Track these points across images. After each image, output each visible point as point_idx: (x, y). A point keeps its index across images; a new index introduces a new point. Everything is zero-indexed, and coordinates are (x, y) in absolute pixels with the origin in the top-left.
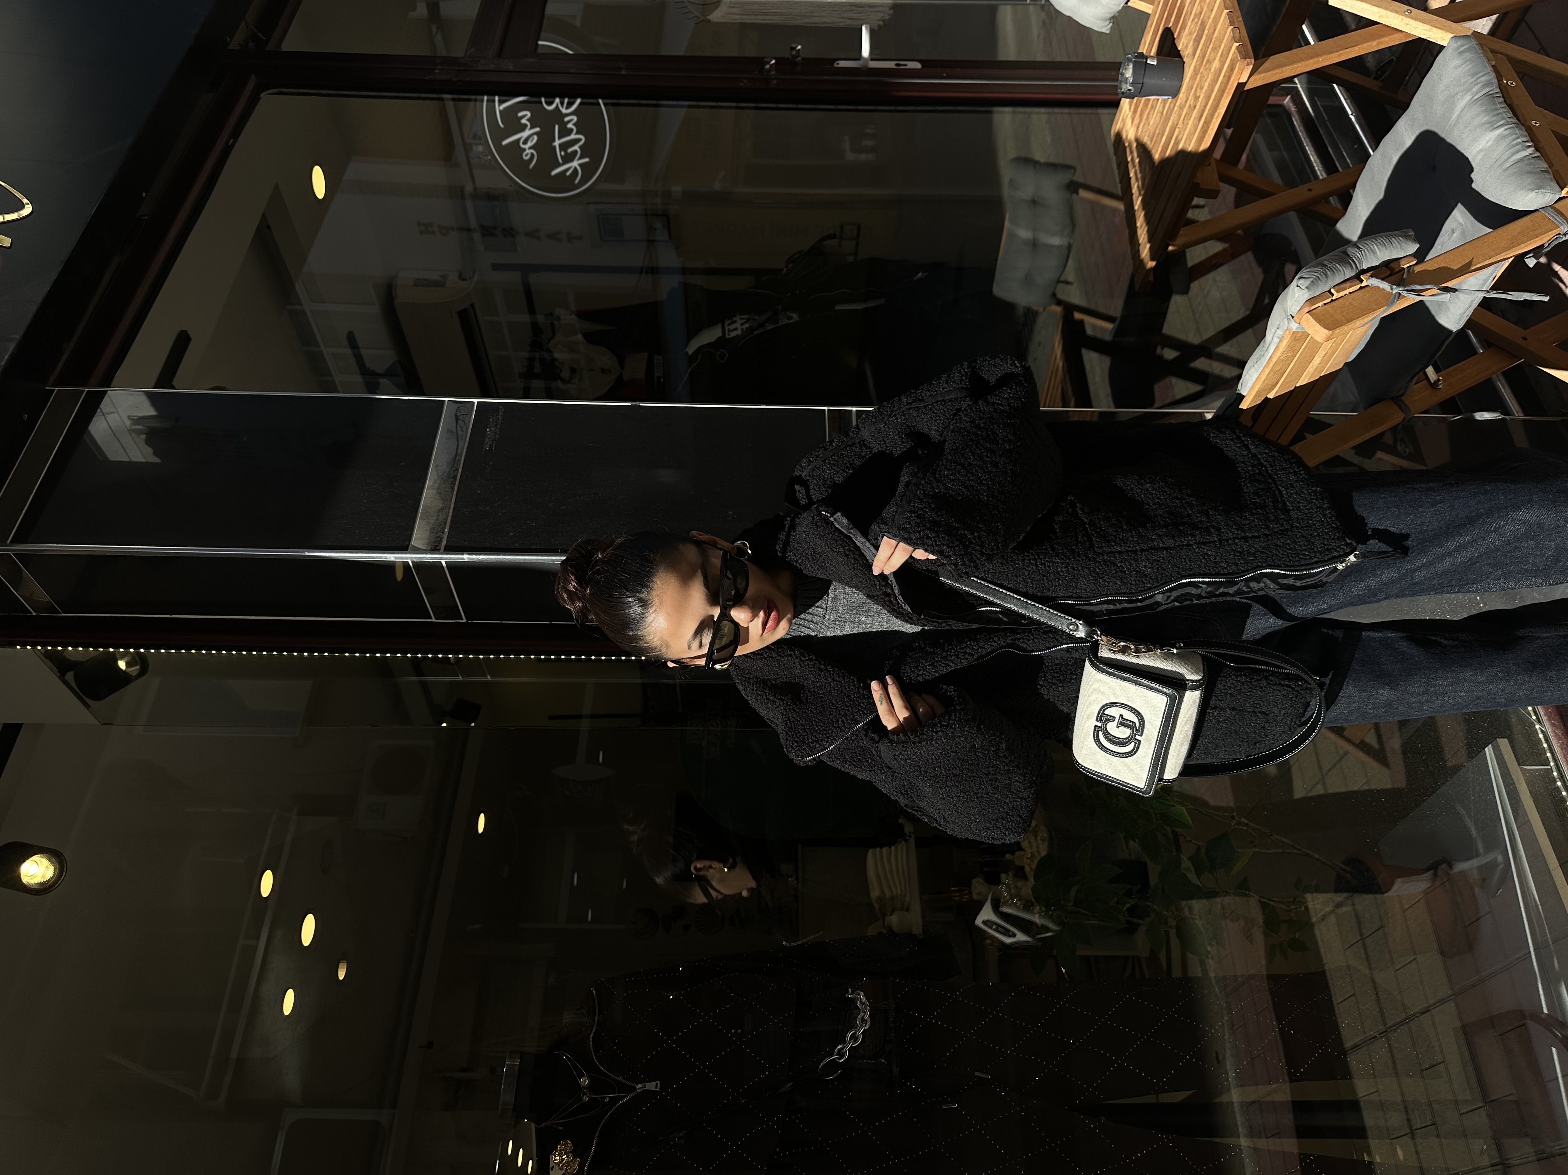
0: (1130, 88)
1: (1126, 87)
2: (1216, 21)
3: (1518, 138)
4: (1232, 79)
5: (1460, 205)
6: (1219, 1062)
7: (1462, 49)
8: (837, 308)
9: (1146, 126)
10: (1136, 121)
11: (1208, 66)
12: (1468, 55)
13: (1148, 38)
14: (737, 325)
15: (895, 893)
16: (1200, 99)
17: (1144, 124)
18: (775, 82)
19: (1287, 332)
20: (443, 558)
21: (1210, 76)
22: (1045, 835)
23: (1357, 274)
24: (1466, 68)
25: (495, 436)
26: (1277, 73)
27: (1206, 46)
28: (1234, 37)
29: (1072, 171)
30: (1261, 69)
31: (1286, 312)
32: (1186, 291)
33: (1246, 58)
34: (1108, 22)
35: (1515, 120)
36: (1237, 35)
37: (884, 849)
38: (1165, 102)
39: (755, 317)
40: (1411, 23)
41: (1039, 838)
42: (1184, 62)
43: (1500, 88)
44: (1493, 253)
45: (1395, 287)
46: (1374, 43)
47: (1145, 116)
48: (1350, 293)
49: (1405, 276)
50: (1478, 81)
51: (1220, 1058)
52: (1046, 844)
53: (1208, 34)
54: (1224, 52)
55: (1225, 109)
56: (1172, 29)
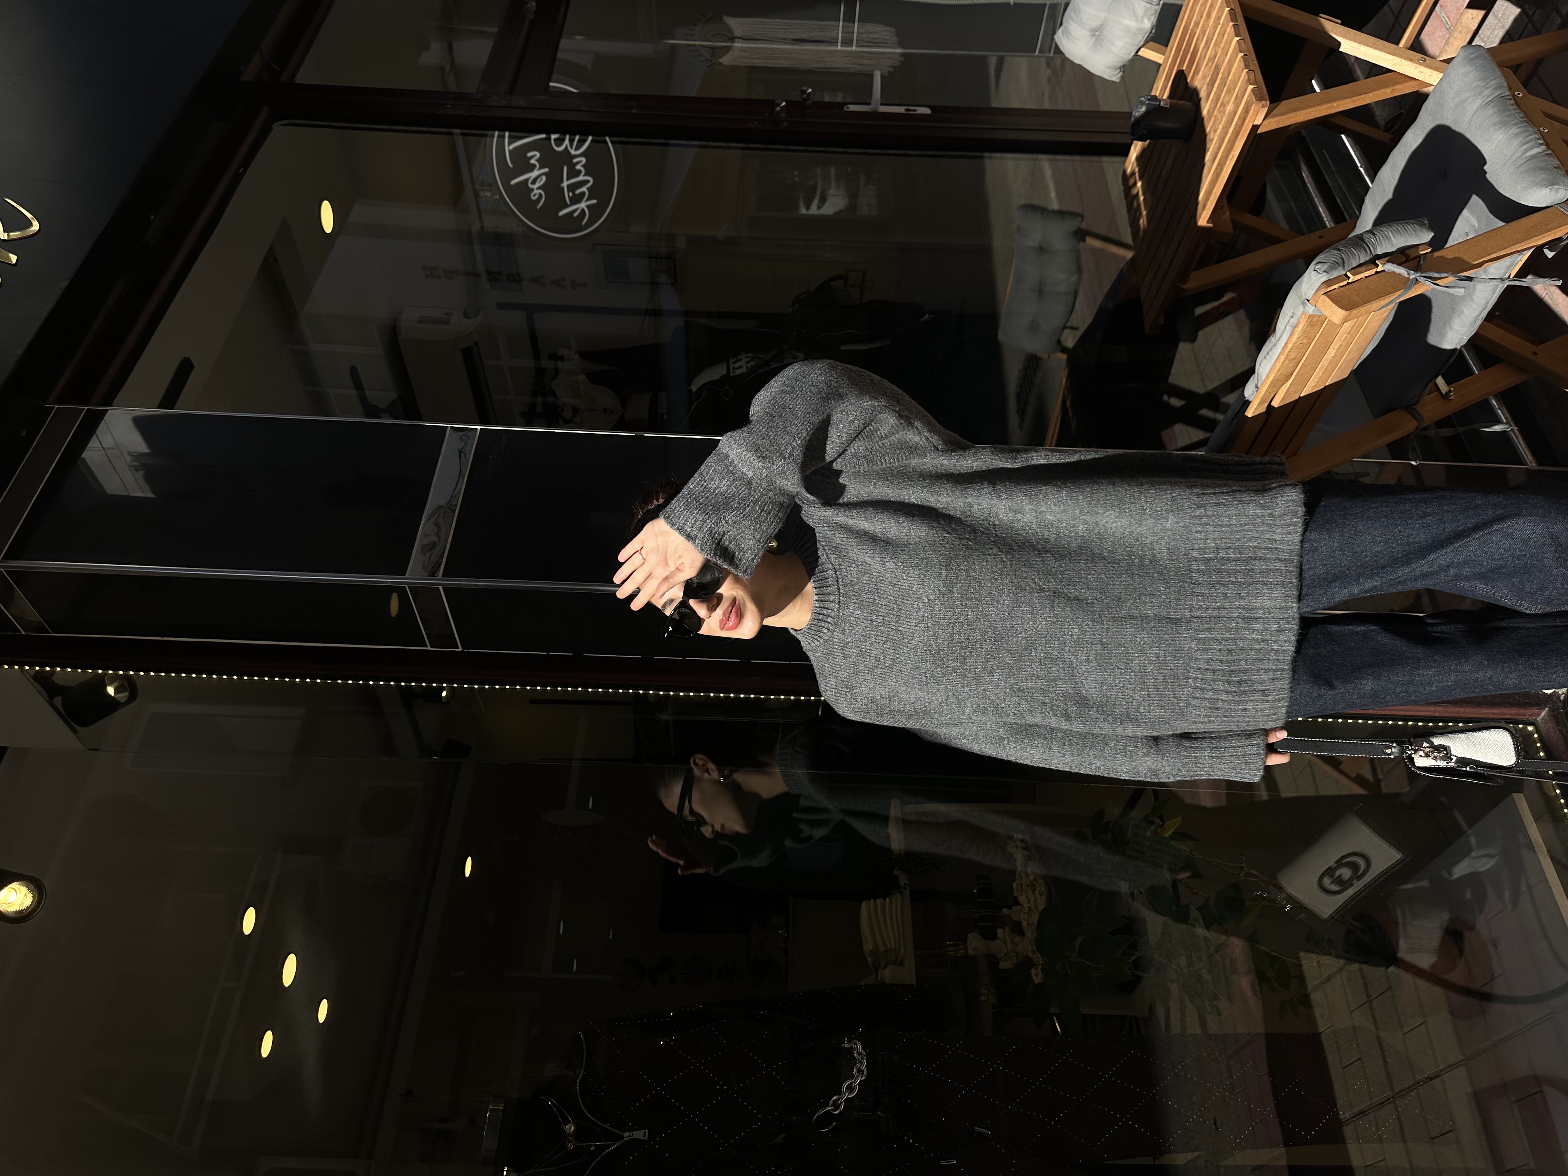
0: (1144, 131)
2: (1231, 64)
4: (1247, 121)
8: (843, 348)
9: (1158, 169)
11: (1222, 109)
13: (1159, 83)
14: (742, 363)
15: (888, 947)
17: (1156, 167)
18: (785, 124)
20: (441, 584)
21: (1224, 119)
23: (1371, 259)
25: (498, 464)
26: (1291, 117)
27: (1220, 89)
28: (1249, 80)
29: (1080, 219)
30: (1275, 112)
31: (1301, 296)
33: (1261, 100)
34: (1118, 71)
36: (1252, 77)
39: (759, 356)
40: (1425, 71)
41: (1037, 892)
46: (1389, 90)
47: (1157, 158)
48: (1368, 276)
52: (1044, 897)
53: (1222, 77)
54: (1239, 94)
55: (1239, 151)
56: (1185, 72)
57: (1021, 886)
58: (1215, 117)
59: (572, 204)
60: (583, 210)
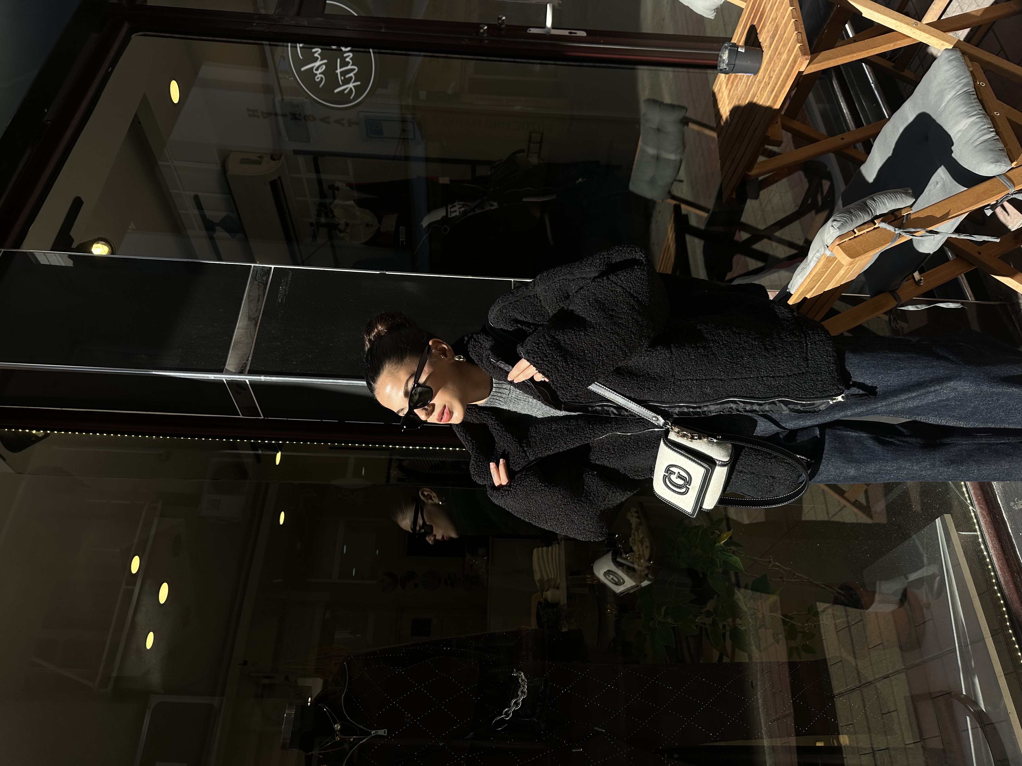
0: (726, 67)
1: (723, 66)
2: (786, 25)
3: (985, 125)
4: (795, 69)
5: (943, 166)
6: (753, 688)
7: (951, 58)
8: (524, 200)
9: (736, 91)
10: (729, 86)
11: (779, 56)
12: (954, 63)
13: (739, 30)
14: (456, 208)
15: (550, 577)
16: (773, 79)
17: (734, 90)
18: (487, 41)
19: (824, 256)
20: (247, 379)
21: (780, 63)
22: (648, 545)
23: (872, 218)
24: (953, 72)
25: (285, 292)
26: (825, 64)
27: (779, 42)
28: (797, 39)
29: (685, 111)
30: (815, 61)
31: (823, 242)
32: (756, 197)
33: (805, 55)
34: (713, 11)
35: (983, 112)
36: (800, 38)
37: (545, 548)
38: (749, 77)
39: (468, 204)
40: (916, 32)
41: (644, 546)
42: (763, 51)
43: (975, 88)
44: (964, 206)
45: (897, 229)
46: (892, 45)
47: (735, 84)
48: (867, 232)
49: (904, 222)
50: (961, 82)
51: (754, 685)
52: (648, 550)
53: (780, 34)
54: (791, 49)
55: (789, 88)
56: (756, 26)
57: (635, 541)
58: (774, 61)
59: (344, 85)
60: (351, 89)
